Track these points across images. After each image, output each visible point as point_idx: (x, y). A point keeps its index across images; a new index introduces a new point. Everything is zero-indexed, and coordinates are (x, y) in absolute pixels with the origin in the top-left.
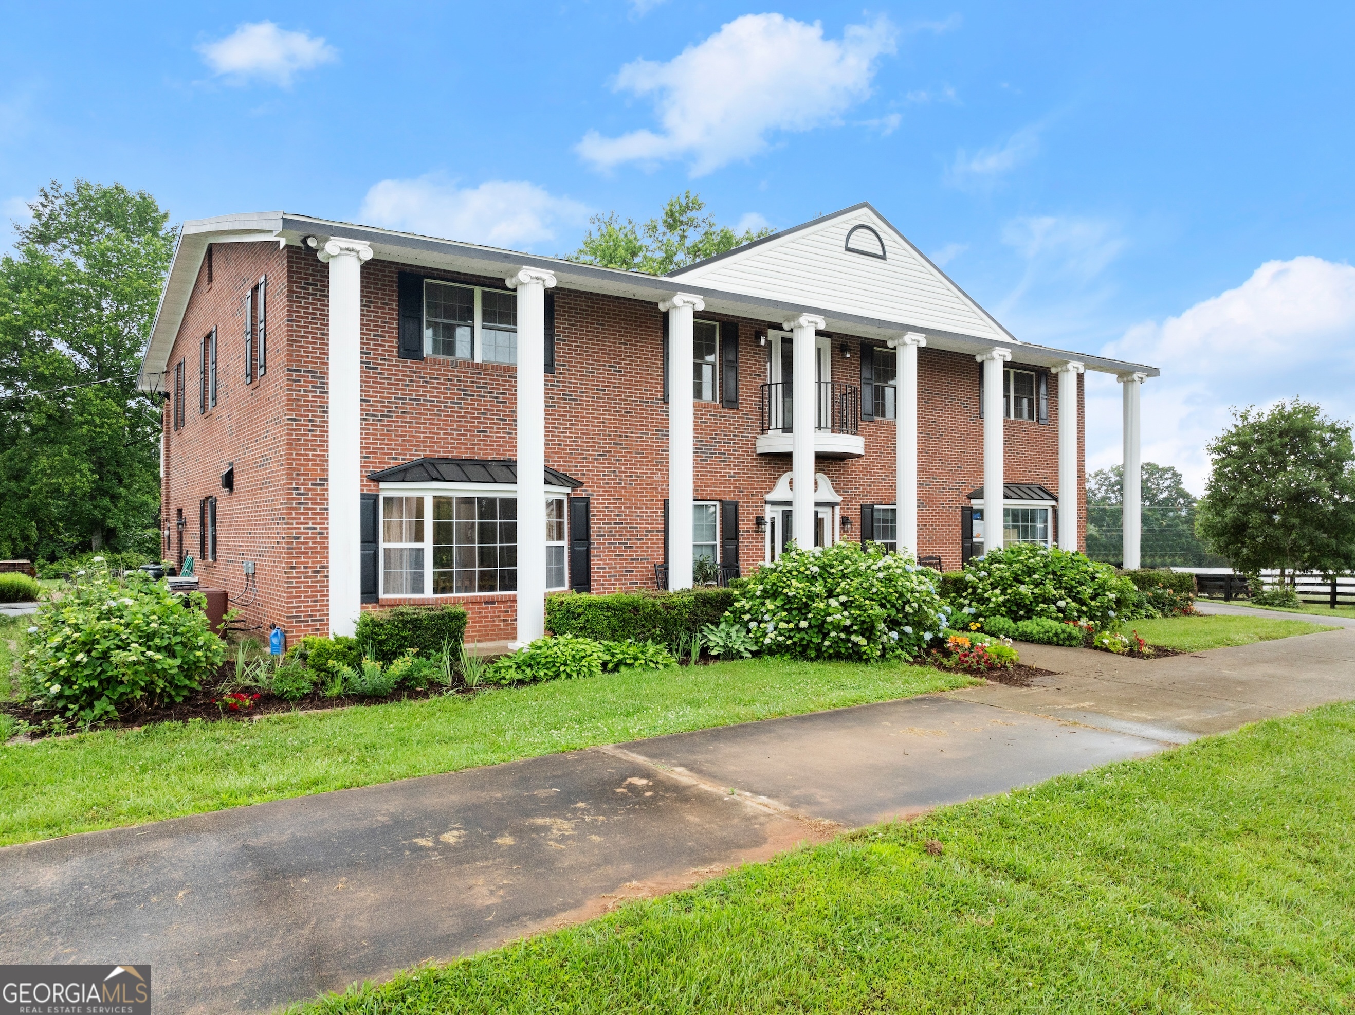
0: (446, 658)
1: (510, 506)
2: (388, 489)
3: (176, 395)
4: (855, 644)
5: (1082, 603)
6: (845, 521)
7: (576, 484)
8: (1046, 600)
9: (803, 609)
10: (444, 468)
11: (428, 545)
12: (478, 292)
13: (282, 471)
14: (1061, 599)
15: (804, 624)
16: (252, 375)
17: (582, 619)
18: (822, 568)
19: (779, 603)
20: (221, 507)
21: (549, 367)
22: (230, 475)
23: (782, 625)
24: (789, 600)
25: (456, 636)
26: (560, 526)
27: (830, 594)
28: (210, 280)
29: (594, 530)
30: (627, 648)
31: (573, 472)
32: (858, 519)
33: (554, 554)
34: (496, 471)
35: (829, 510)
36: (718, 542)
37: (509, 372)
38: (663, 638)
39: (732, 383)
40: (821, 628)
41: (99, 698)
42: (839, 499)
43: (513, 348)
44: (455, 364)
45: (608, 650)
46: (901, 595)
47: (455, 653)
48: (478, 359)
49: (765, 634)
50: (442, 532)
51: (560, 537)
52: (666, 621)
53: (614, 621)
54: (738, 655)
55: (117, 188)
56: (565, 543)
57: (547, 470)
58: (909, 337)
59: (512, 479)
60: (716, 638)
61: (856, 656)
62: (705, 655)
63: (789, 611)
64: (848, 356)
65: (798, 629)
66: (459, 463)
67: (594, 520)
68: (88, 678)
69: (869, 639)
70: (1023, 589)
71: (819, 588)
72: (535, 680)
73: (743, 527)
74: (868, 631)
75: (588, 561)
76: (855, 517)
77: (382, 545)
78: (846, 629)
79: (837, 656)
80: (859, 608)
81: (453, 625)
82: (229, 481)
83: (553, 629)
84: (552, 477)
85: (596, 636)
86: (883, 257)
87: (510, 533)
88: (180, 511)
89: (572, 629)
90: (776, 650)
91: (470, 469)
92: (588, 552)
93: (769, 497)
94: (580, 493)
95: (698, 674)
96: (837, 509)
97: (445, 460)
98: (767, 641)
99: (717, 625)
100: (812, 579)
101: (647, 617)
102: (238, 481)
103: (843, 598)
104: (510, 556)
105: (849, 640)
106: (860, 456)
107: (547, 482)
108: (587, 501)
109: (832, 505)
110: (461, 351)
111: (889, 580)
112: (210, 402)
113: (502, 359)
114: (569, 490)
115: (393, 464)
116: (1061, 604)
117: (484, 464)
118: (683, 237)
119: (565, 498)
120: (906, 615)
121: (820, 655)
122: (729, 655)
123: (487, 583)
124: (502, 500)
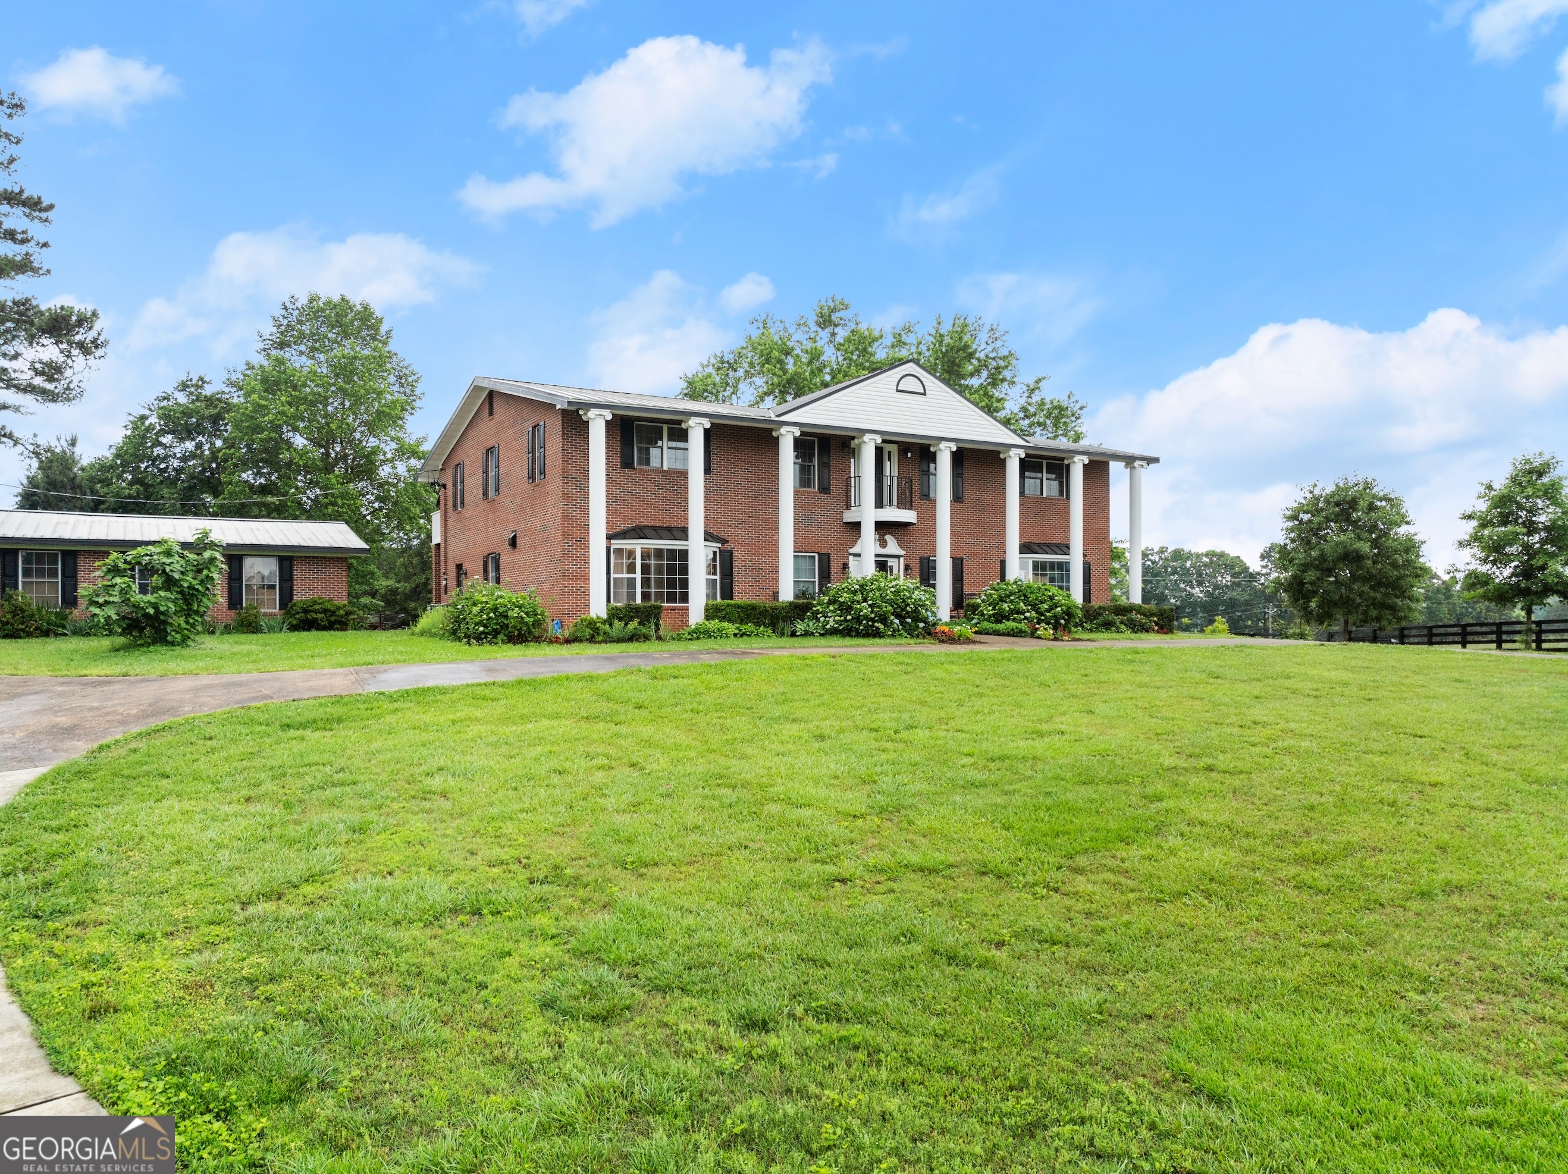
0: (653, 627)
1: (684, 554)
2: (617, 544)
3: (455, 485)
4: (877, 628)
5: (1042, 614)
6: (907, 568)
7: (724, 541)
8: (1019, 612)
9: (849, 609)
10: (646, 531)
11: (638, 576)
12: (665, 427)
13: (559, 534)
14: (1028, 611)
15: (849, 617)
16: (532, 477)
17: (724, 613)
18: (862, 586)
19: (836, 606)
20: (504, 560)
21: (707, 470)
22: (514, 539)
23: (837, 618)
24: (841, 604)
25: (657, 617)
26: (715, 567)
27: (865, 600)
28: (491, 413)
29: (735, 569)
30: (749, 627)
31: (722, 534)
32: (918, 566)
33: (712, 584)
34: (677, 534)
35: (896, 560)
36: (817, 580)
37: (684, 474)
38: (770, 625)
39: (826, 476)
40: (858, 619)
41: (499, 633)
42: (903, 553)
43: (686, 460)
44: (652, 471)
45: (737, 628)
46: (904, 601)
47: (657, 625)
48: (665, 468)
49: (828, 623)
50: (645, 569)
51: (715, 573)
52: (772, 616)
53: (742, 615)
54: (812, 634)
55: (343, 299)
56: (717, 577)
57: (706, 533)
58: (943, 445)
59: (686, 538)
60: (800, 627)
61: (877, 634)
62: (793, 634)
63: (841, 610)
64: (909, 455)
65: (846, 620)
66: (655, 529)
67: (735, 564)
68: (496, 624)
69: (885, 625)
70: (1005, 606)
71: (859, 597)
72: (698, 638)
73: (833, 570)
74: (884, 620)
75: (732, 589)
76: (915, 565)
77: (613, 576)
78: (872, 620)
79: (866, 635)
80: (879, 607)
81: (656, 611)
82: (513, 542)
83: (708, 618)
84: (709, 537)
85: (730, 621)
86: (924, 394)
87: (685, 570)
88: (459, 567)
89: (719, 618)
90: (833, 632)
91: (661, 532)
92: (731, 583)
93: (851, 551)
94: (727, 547)
95: (786, 641)
96: (902, 560)
97: (646, 527)
98: (828, 627)
99: (803, 620)
100: (855, 592)
101: (761, 613)
102: (519, 541)
103: (870, 602)
104: (685, 584)
105: (873, 626)
106: (913, 524)
107: (705, 540)
108: (731, 552)
109: (898, 557)
110: (655, 463)
111: (897, 593)
112: (491, 492)
113: (679, 466)
114: (719, 545)
115: (618, 529)
116: (1027, 614)
117: (669, 529)
118: (833, 334)
119: (717, 550)
120: (908, 612)
121: (859, 634)
122: (807, 634)
123: (671, 598)
124: (680, 551)
